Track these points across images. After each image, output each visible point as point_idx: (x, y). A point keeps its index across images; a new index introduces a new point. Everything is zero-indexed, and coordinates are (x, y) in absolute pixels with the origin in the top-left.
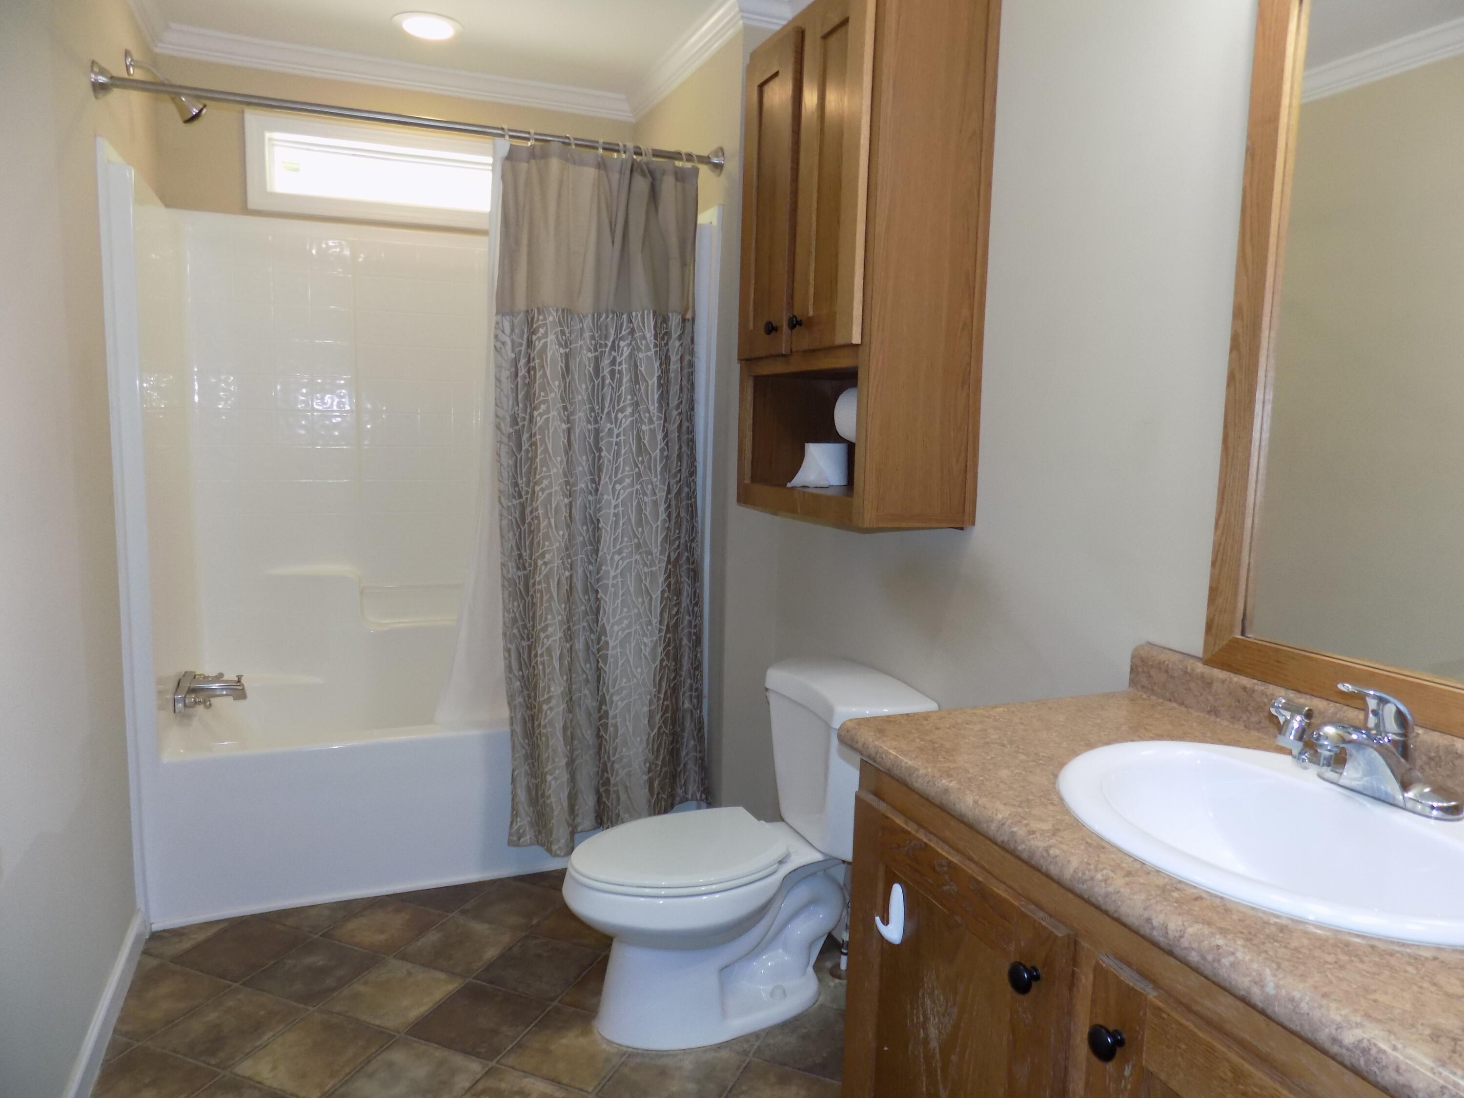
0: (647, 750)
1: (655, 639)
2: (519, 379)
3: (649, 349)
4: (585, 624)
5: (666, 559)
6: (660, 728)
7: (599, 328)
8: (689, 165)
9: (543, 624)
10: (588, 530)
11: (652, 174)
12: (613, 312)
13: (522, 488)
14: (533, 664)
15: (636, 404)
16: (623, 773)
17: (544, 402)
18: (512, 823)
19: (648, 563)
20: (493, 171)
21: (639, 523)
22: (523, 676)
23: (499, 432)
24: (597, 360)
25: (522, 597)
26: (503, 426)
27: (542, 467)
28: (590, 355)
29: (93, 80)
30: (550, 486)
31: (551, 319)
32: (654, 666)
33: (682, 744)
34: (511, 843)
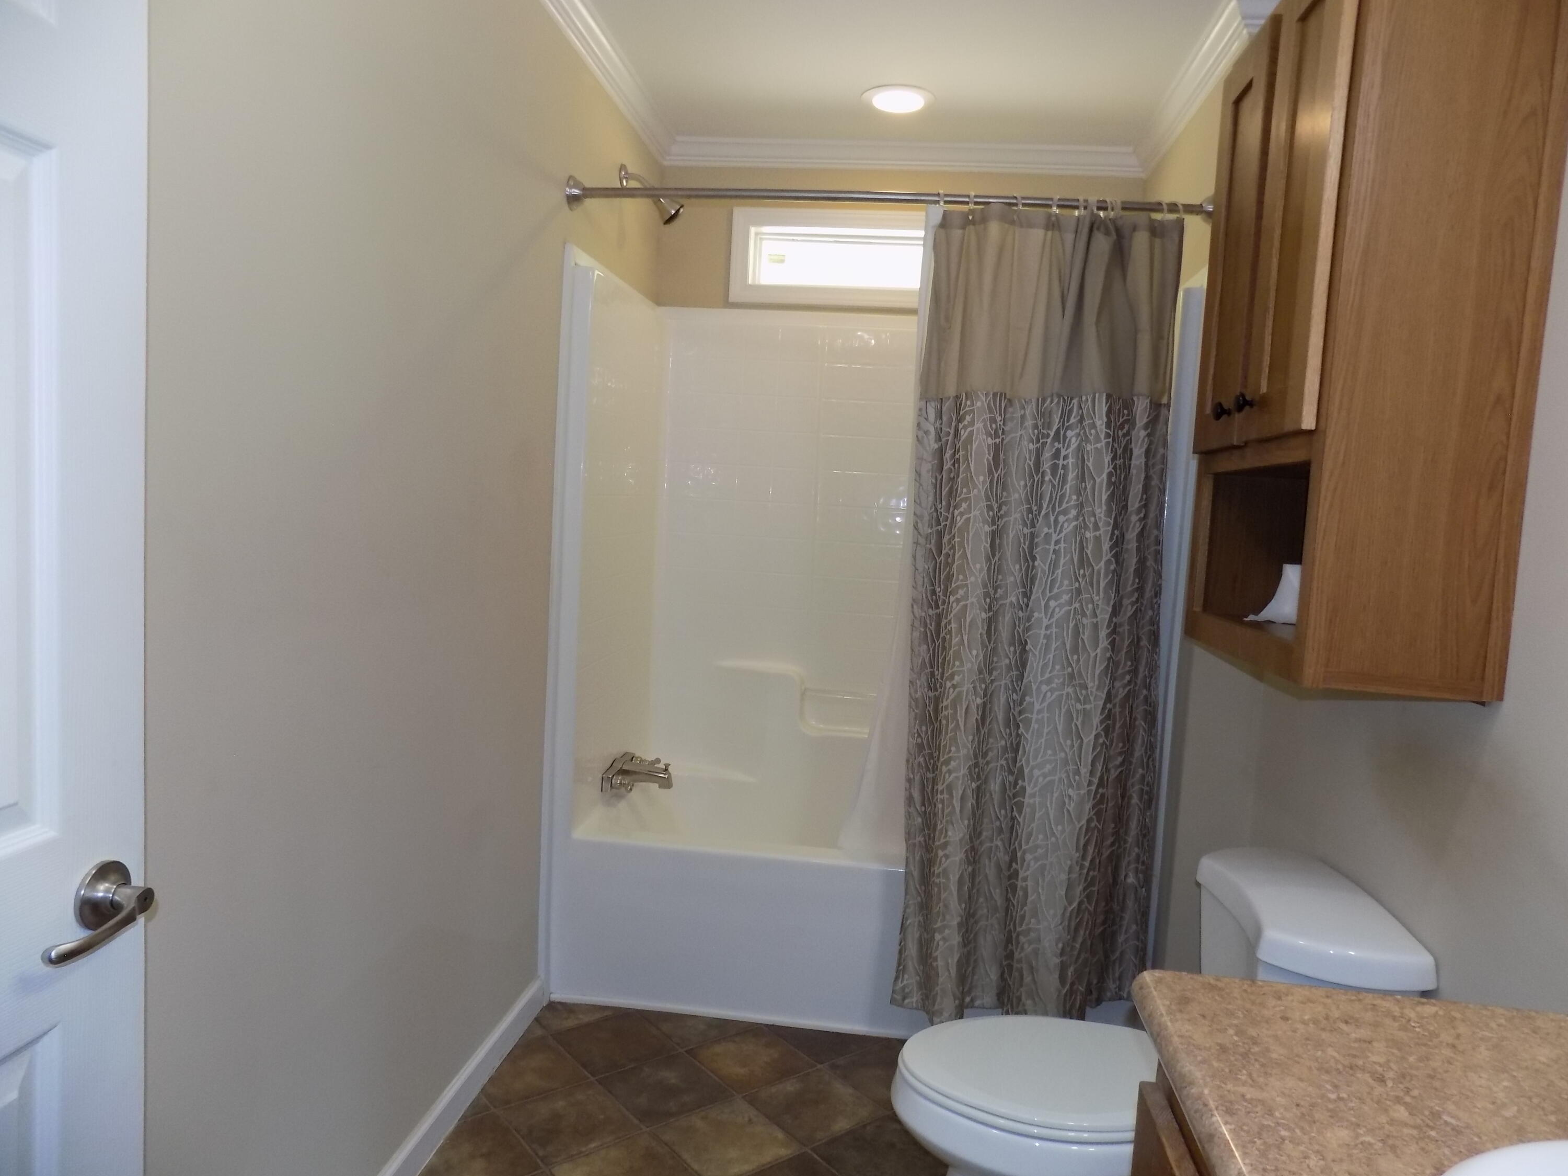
0: (1061, 927)
1: (1082, 792)
2: (944, 473)
3: (1098, 440)
4: (1004, 763)
5: (1104, 696)
6: (1080, 904)
7: (1044, 416)
8: (1172, 217)
9: (946, 757)
10: (1015, 652)
11: (1118, 231)
12: (1059, 396)
13: (939, 596)
14: (935, 800)
15: (1081, 506)
16: (1028, 949)
17: (967, 499)
18: (896, 979)
19: (1082, 698)
20: (924, 245)
21: (1075, 650)
22: (925, 812)
23: (916, 532)
24: (1039, 454)
25: (931, 722)
26: (920, 525)
27: (958, 575)
28: (1031, 446)
29: (567, 193)
30: (966, 597)
31: (979, 404)
32: (1078, 826)
33: (1121, 926)
34: (893, 1001)
